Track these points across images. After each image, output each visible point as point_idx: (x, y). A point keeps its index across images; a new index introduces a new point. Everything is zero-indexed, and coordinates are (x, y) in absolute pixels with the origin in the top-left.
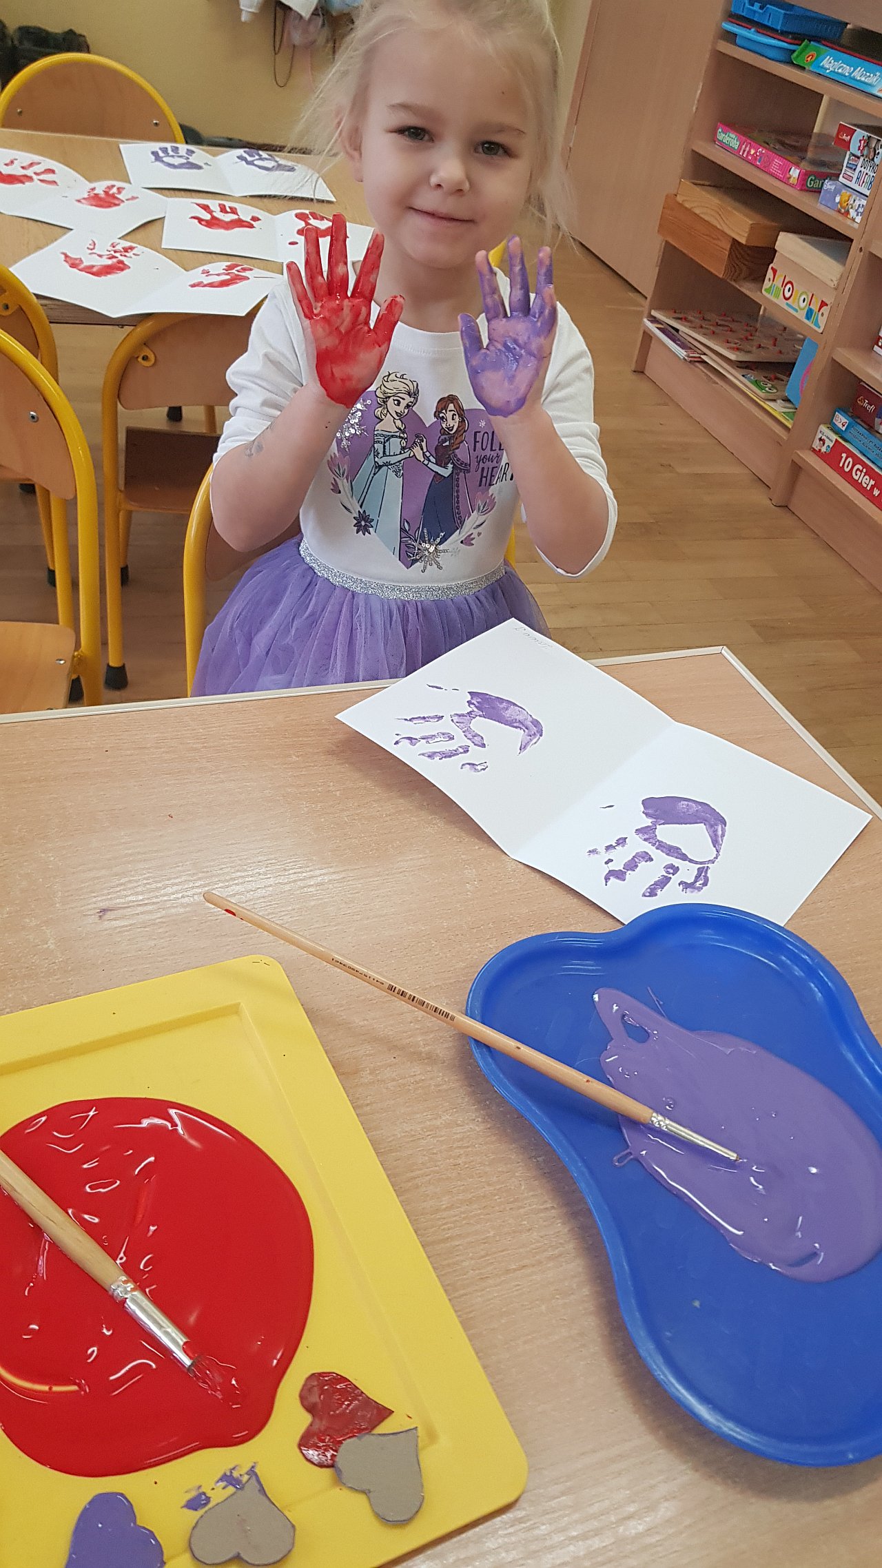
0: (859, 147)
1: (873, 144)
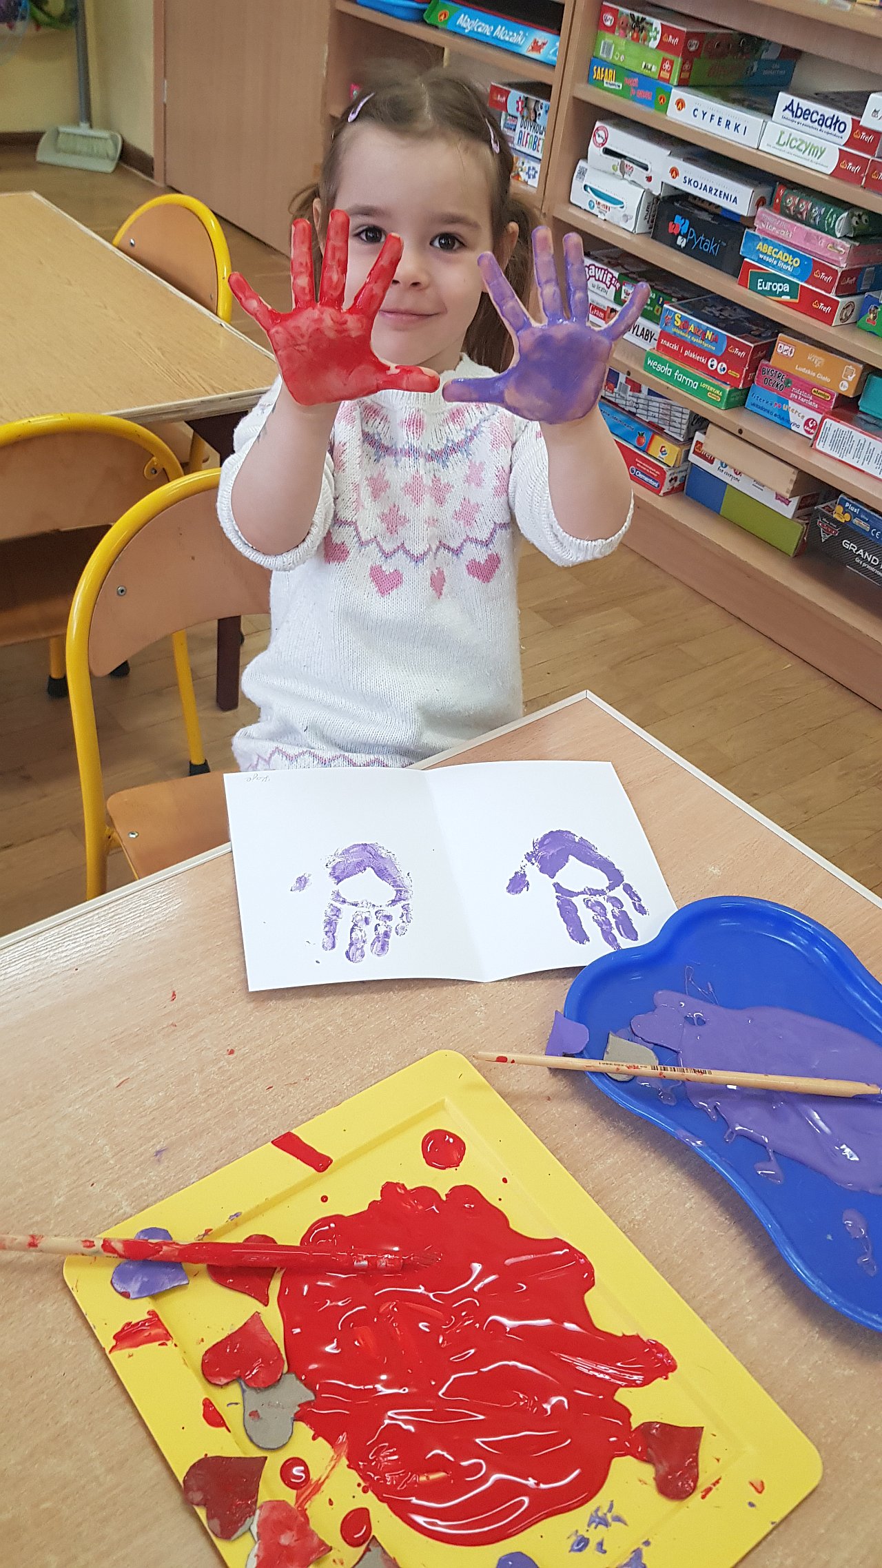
0: (518, 109)
1: (532, 105)
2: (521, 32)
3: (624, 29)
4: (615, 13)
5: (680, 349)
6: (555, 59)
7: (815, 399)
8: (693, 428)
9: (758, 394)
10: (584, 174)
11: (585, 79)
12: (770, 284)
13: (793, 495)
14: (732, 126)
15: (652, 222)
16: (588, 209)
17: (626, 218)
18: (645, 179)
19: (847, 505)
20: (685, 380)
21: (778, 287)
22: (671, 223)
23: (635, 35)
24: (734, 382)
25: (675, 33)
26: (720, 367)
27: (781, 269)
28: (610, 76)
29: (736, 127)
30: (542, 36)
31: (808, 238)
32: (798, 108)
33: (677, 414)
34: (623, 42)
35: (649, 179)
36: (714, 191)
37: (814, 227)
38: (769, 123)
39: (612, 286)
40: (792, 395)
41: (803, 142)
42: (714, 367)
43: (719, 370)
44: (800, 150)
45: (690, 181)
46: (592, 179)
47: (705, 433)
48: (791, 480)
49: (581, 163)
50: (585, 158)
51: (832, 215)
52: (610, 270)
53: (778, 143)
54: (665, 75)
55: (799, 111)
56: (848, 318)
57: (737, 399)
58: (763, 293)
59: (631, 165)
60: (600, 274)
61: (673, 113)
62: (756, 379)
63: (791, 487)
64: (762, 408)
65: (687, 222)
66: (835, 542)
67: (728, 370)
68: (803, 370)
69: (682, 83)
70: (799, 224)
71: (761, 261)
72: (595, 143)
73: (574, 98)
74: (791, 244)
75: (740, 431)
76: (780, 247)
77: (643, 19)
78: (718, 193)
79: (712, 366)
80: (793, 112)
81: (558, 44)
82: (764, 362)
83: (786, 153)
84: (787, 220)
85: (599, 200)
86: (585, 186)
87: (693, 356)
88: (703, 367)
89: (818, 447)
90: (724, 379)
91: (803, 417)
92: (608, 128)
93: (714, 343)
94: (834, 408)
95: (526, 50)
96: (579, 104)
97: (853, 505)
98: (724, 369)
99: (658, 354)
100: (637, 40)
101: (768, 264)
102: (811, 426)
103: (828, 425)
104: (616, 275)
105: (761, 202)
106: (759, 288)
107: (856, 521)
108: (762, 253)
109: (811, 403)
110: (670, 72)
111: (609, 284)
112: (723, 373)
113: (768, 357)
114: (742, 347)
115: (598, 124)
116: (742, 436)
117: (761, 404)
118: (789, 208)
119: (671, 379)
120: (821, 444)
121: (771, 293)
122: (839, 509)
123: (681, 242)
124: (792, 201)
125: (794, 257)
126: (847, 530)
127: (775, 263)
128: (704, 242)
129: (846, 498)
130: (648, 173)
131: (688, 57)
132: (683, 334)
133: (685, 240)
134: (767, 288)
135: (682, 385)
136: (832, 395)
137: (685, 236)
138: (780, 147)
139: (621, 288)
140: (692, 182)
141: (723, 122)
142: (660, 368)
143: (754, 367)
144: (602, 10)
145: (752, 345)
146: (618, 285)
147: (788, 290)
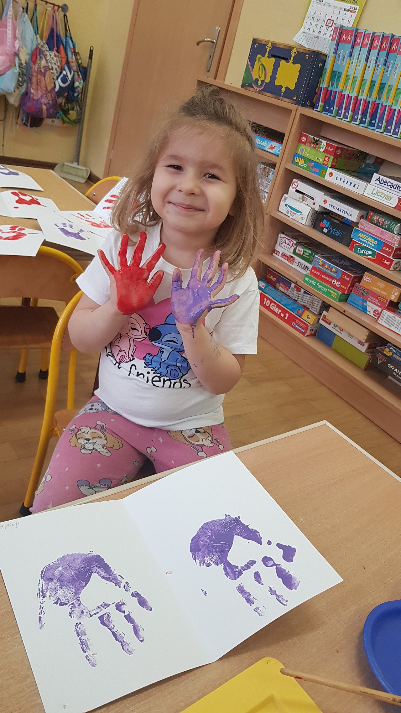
1: (267, 170)
2: (266, 142)
3: (310, 143)
4: (307, 137)
5: (320, 275)
6: (279, 153)
7: (379, 301)
8: (323, 309)
9: (353, 297)
10: (286, 199)
11: (292, 162)
12: (363, 250)
13: (366, 341)
14: (353, 185)
15: (313, 222)
16: (286, 214)
17: (302, 219)
18: (312, 204)
19: (391, 348)
20: (321, 288)
21: (367, 252)
22: (321, 223)
23: (314, 146)
24: (343, 290)
25: (332, 146)
26: (338, 284)
27: (369, 245)
28: (302, 161)
29: (354, 185)
30: (274, 144)
31: (382, 233)
32: (382, 180)
33: (316, 302)
34: (309, 148)
35: (314, 204)
36: (342, 211)
37: (385, 229)
38: (369, 185)
39: (292, 247)
40: (369, 299)
41: (383, 194)
42: (335, 284)
43: (337, 285)
44: (382, 197)
45: (332, 206)
46: (289, 202)
47: (328, 312)
48: (366, 335)
49: (285, 195)
50: (287, 193)
51: (393, 225)
52: (292, 240)
53: (372, 193)
54: (325, 162)
55: (382, 181)
56: (397, 268)
57: (344, 298)
58: (360, 254)
59: (307, 197)
60: (288, 241)
61: (327, 177)
62: (353, 290)
63: (366, 338)
64: (355, 303)
65: (329, 223)
66: (385, 364)
67: (341, 285)
68: (375, 289)
69: (333, 167)
70: (378, 227)
71: (360, 241)
72: (293, 188)
73: (286, 168)
74: (374, 235)
75: (344, 311)
76: (369, 236)
77: (319, 140)
78: (344, 212)
79: (334, 283)
80: (379, 181)
81: (281, 147)
82: (357, 283)
83: (375, 198)
84: (373, 225)
85: (291, 210)
86: (286, 204)
87: (326, 278)
88: (330, 283)
89: (380, 322)
90: (339, 289)
91: (373, 309)
92: (298, 181)
93: (336, 273)
94: (388, 306)
95: (267, 149)
96: (287, 171)
97: (394, 348)
98: (339, 285)
99: (310, 275)
100: (315, 148)
101: (363, 242)
102: (376, 313)
103: (384, 313)
104: (295, 242)
105: (362, 217)
106: (358, 252)
107: (395, 356)
108: (361, 237)
109: (377, 303)
110: (328, 162)
111: (291, 246)
112: (338, 286)
113: (359, 282)
114: (348, 276)
115: (294, 180)
116: (345, 313)
117: (354, 301)
118: (374, 221)
119: (315, 286)
120: (381, 321)
121: (364, 254)
122: (387, 350)
123: (325, 230)
124: (376, 218)
125: (375, 240)
126: (390, 360)
127: (366, 242)
128: (335, 231)
129: (391, 345)
130: (313, 201)
131: (336, 157)
132: (322, 268)
133: (327, 230)
134: (362, 252)
135: (320, 289)
136: (387, 301)
137: (327, 228)
138: (372, 195)
139: (296, 248)
140: (333, 206)
141: (349, 183)
142: (311, 281)
143: (352, 286)
144: (302, 135)
145: (353, 276)
146: (295, 247)
147: (371, 254)
